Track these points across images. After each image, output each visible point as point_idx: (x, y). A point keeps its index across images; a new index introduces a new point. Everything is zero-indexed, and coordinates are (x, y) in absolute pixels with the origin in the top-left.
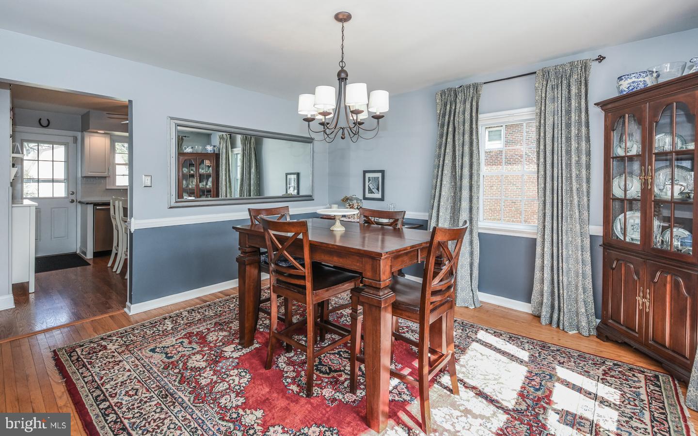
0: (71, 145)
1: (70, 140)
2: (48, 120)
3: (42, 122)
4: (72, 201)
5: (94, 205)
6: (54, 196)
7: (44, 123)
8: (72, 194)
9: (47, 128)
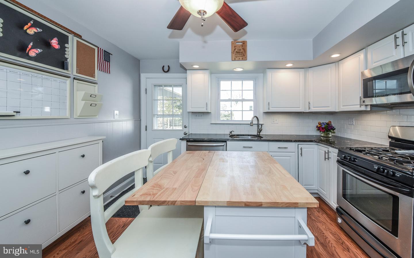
0: (185, 85)
1: (184, 81)
2: (168, 66)
5: (187, 141)
7: (166, 69)
8: (185, 127)
9: (168, 72)
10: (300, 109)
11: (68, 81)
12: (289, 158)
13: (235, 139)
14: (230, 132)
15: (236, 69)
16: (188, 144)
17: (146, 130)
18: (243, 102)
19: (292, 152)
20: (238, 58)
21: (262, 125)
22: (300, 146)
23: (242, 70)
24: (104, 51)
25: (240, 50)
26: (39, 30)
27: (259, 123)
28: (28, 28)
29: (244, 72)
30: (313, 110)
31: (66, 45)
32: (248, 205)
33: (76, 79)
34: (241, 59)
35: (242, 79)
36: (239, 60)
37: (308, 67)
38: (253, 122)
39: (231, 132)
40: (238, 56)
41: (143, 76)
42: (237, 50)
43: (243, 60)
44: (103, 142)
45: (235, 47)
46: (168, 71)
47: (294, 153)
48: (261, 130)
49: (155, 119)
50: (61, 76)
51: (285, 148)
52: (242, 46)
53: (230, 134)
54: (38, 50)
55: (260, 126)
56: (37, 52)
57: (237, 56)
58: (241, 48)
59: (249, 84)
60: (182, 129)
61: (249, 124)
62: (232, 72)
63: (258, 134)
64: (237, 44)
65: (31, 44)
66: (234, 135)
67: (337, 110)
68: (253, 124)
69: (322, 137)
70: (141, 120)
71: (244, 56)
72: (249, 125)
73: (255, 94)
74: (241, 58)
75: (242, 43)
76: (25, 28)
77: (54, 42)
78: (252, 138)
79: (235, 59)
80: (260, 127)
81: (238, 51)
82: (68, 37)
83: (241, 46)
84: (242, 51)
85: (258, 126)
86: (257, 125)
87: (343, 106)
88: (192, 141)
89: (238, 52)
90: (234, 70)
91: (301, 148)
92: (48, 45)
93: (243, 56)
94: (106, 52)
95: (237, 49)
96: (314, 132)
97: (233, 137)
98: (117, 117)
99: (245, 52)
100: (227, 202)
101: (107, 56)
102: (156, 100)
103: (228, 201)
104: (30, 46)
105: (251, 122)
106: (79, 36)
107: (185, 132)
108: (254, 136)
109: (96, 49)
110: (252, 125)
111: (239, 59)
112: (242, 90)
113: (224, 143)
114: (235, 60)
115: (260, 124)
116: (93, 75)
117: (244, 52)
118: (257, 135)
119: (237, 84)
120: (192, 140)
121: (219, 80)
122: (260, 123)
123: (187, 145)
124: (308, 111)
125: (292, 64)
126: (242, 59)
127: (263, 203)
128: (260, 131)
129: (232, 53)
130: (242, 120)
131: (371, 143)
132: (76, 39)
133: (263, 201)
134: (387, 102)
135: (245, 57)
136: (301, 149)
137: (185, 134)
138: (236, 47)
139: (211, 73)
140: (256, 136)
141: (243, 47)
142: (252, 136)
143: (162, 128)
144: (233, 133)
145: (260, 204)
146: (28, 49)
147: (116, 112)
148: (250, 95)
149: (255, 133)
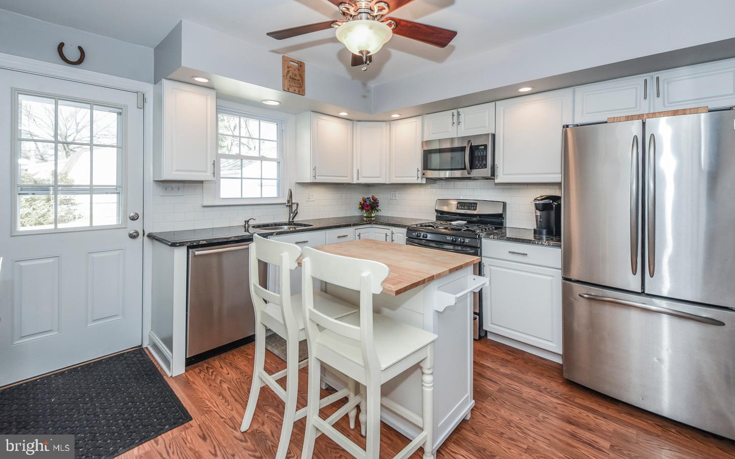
0: (133, 112)
1: (131, 101)
2: (80, 48)
3: (66, 51)
4: (133, 236)
5: (189, 248)
6: (94, 224)
7: (73, 55)
8: (134, 218)
9: (81, 65)
14: (245, 222)
15: (268, 101)
16: (197, 253)
18: (263, 162)
20: (293, 89)
21: (297, 204)
22: (358, 232)
23: (276, 104)
25: (296, 75)
34: (297, 92)
36: (295, 92)
37: (357, 120)
39: (247, 221)
40: (294, 85)
42: (290, 74)
43: (299, 93)
45: (288, 67)
46: (81, 60)
48: (296, 214)
51: (344, 236)
52: (298, 70)
53: (245, 224)
55: (294, 206)
57: (291, 84)
58: (296, 72)
59: (270, 130)
61: (285, 204)
63: (291, 221)
64: (291, 63)
67: (388, 182)
69: (365, 217)
71: (301, 87)
73: (280, 148)
74: (297, 90)
75: (298, 65)
79: (288, 89)
80: (294, 209)
81: (293, 77)
83: (296, 69)
84: (298, 78)
85: (291, 207)
87: (396, 177)
88: (205, 244)
89: (292, 79)
90: (264, 102)
91: (360, 234)
93: (299, 87)
95: (291, 71)
96: (356, 212)
99: (302, 81)
108: (283, 224)
110: (289, 204)
111: (295, 90)
112: (260, 139)
115: (294, 203)
118: (289, 222)
120: (205, 242)
122: (294, 201)
124: (355, 182)
125: (347, 112)
126: (299, 91)
128: (294, 215)
129: (284, 76)
130: (260, 196)
131: (416, 220)
134: (451, 175)
135: (302, 90)
138: (290, 69)
140: (286, 224)
141: (299, 72)
143: (52, 227)
149: (285, 219)
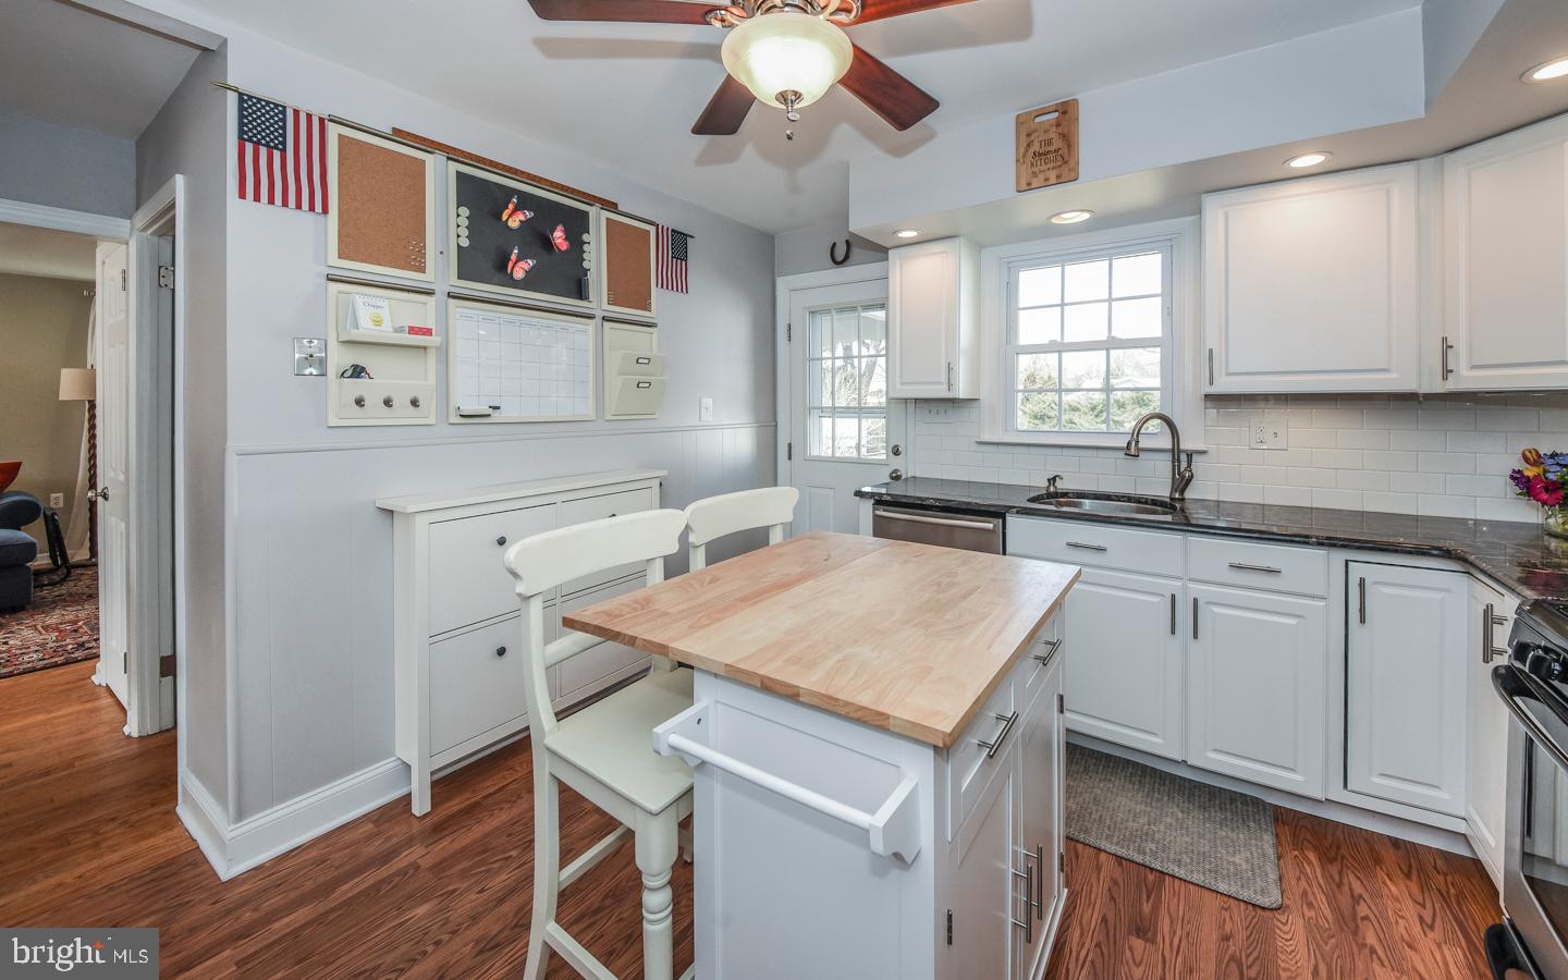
2: (847, 242)
3: (836, 251)
4: (894, 477)
5: (875, 502)
7: (840, 252)
8: (896, 452)
9: (845, 264)
10: (1394, 375)
11: (591, 326)
12: (1292, 621)
13: (1065, 509)
14: (1049, 479)
15: (1063, 216)
16: (877, 512)
17: (790, 458)
18: (1113, 353)
19: (1314, 597)
20: (1043, 178)
21: (1190, 455)
22: (1357, 571)
23: (1086, 216)
24: (673, 230)
25: (1050, 142)
26: (530, 215)
27: (1182, 447)
28: (510, 216)
29: (1103, 222)
30: (1467, 379)
31: (585, 237)
32: (768, 687)
33: (608, 321)
34: (1054, 180)
35: (1111, 252)
36: (1046, 184)
37: (1445, 149)
38: (1137, 442)
39: (1054, 479)
40: (1043, 167)
41: (783, 284)
42: (1036, 147)
43: (1060, 180)
44: (661, 484)
45: (1029, 135)
46: (847, 257)
47: (1322, 604)
48: (1189, 480)
49: (812, 422)
50: (577, 316)
51: (1267, 570)
52: (1058, 125)
53: (1047, 486)
54: (529, 261)
55: (1183, 457)
56: (527, 267)
57: (1036, 169)
58: (1052, 134)
59: (1143, 271)
60: (884, 457)
61: (1118, 449)
62: (1050, 232)
63: (1176, 495)
64: (1038, 120)
65: (516, 251)
66: (1065, 495)
68: (1139, 450)
70: (776, 425)
71: (1067, 162)
72: (1121, 454)
73: (1168, 313)
74: (1052, 175)
75: (1056, 114)
76: (504, 217)
77: (558, 236)
78: (1139, 511)
79: (1029, 184)
80: (1184, 465)
81: (1042, 151)
82: (586, 214)
83: (1052, 126)
84: (1057, 143)
85: (1176, 460)
86: (1169, 456)
88: (888, 501)
89: (1040, 155)
90: (1054, 221)
91: (1365, 580)
92: (548, 244)
93: (1060, 166)
94: (678, 233)
95: (1036, 141)
97: (1054, 502)
98: (708, 418)
99: (1069, 146)
100: (726, 665)
101: (679, 243)
102: (818, 359)
103: (728, 663)
104: (513, 257)
105: (1129, 443)
106: (610, 206)
107: (895, 471)
108: (1154, 502)
109: (652, 230)
110: (1133, 452)
111: (1046, 180)
112: (1110, 300)
113: (996, 521)
114: (1029, 187)
115: (1184, 452)
116: (645, 305)
117: (1066, 151)
118: (1172, 499)
119: (1087, 277)
121: (1010, 270)
122: (1186, 445)
123: (876, 517)
124: (1438, 386)
125: (1319, 152)
126: (1058, 177)
127: (801, 691)
128: (1182, 482)
129: (1018, 161)
132: (605, 214)
133: (801, 686)
135: (1069, 170)
136: (1362, 583)
137: (896, 477)
138: (1034, 136)
139: (978, 247)
140: (1162, 504)
141: (1062, 130)
142: (1146, 503)
144: (1061, 485)
145: (795, 690)
146: (510, 264)
147: (707, 402)
148: (1146, 320)
149: (1163, 491)
